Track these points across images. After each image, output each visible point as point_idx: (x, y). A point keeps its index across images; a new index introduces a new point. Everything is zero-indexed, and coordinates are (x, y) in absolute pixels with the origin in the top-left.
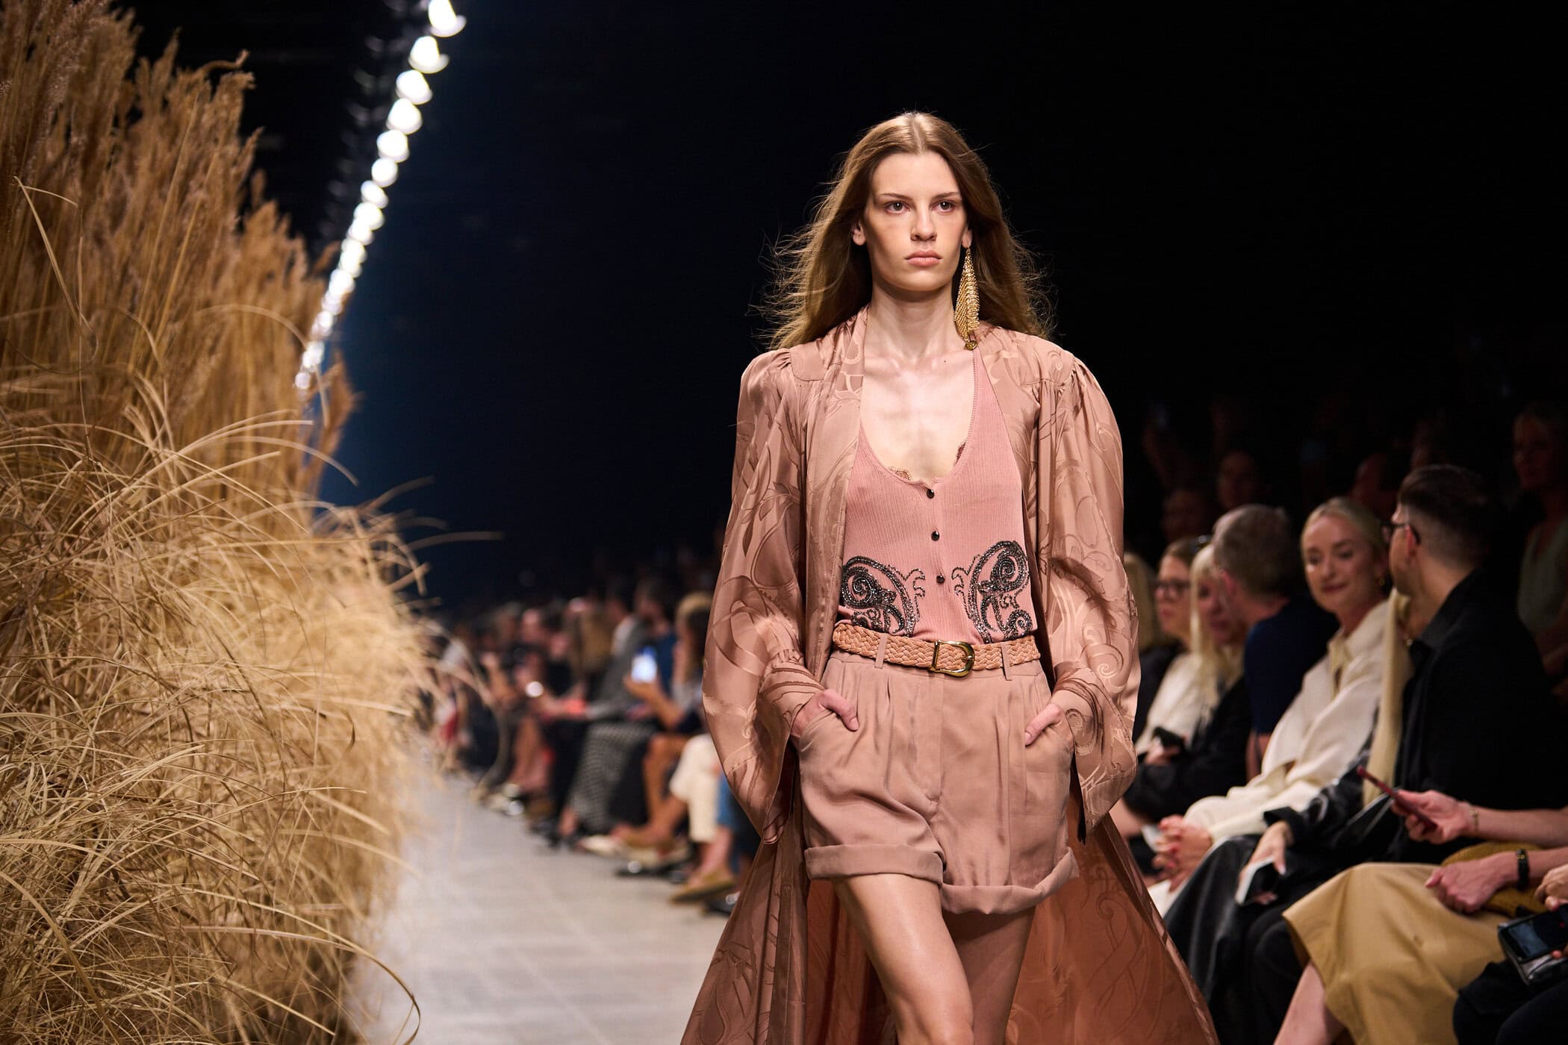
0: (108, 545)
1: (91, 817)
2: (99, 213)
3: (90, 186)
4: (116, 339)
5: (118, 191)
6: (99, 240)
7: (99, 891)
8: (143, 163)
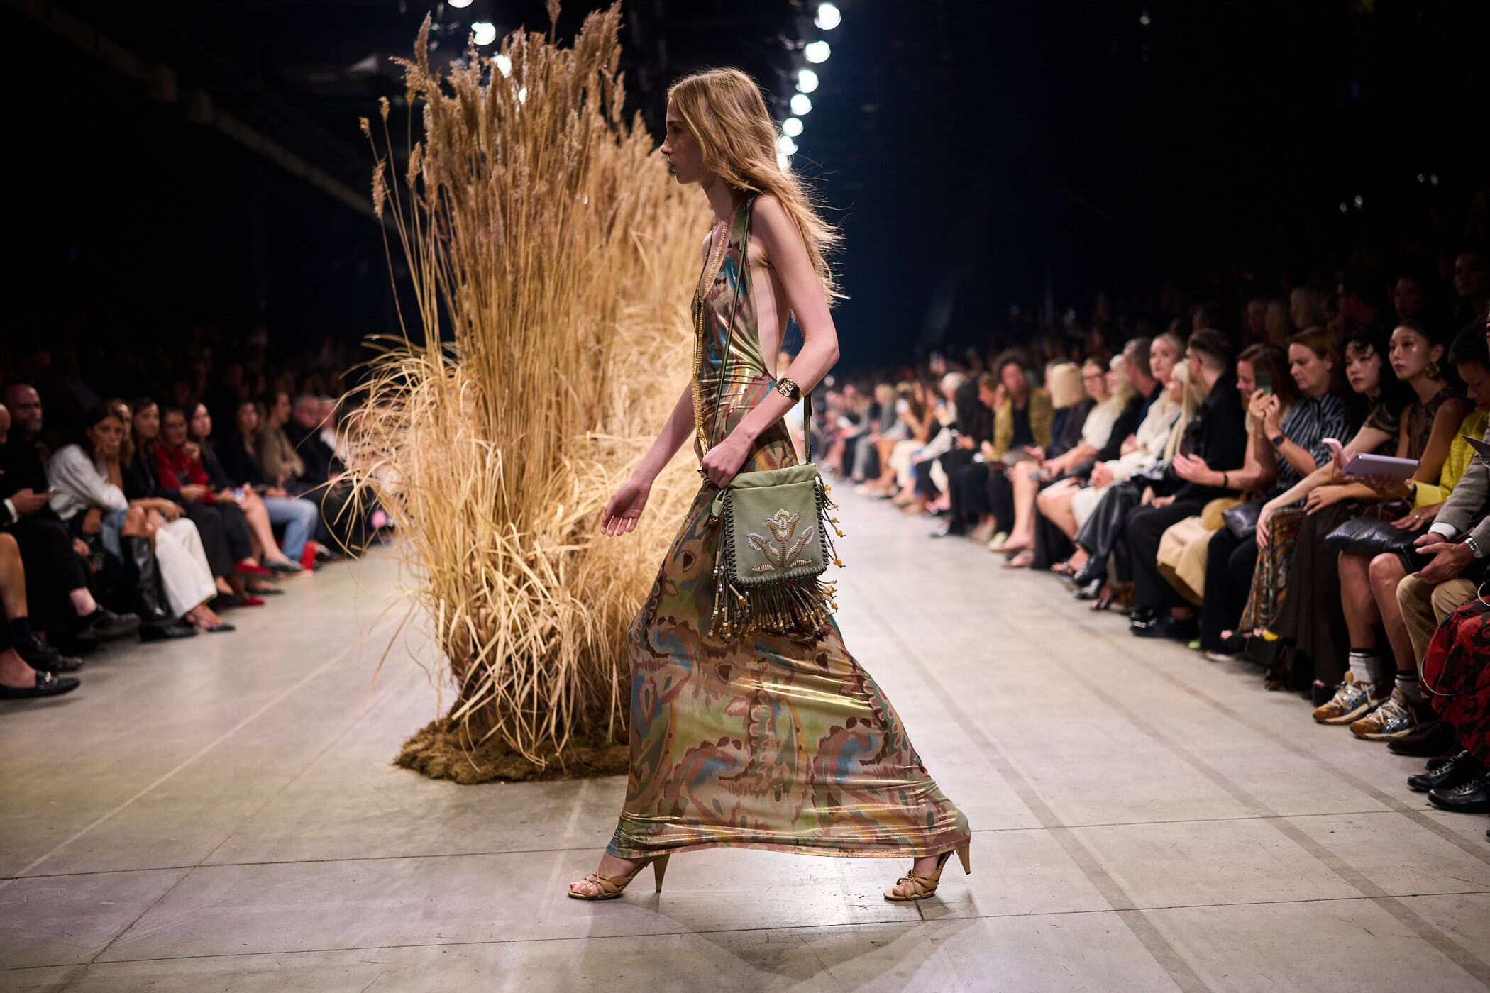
0: (670, 371)
1: (669, 477)
2: (659, 240)
3: (655, 228)
4: (666, 289)
5: (665, 227)
6: (659, 250)
7: (674, 505)
8: (674, 218)
